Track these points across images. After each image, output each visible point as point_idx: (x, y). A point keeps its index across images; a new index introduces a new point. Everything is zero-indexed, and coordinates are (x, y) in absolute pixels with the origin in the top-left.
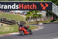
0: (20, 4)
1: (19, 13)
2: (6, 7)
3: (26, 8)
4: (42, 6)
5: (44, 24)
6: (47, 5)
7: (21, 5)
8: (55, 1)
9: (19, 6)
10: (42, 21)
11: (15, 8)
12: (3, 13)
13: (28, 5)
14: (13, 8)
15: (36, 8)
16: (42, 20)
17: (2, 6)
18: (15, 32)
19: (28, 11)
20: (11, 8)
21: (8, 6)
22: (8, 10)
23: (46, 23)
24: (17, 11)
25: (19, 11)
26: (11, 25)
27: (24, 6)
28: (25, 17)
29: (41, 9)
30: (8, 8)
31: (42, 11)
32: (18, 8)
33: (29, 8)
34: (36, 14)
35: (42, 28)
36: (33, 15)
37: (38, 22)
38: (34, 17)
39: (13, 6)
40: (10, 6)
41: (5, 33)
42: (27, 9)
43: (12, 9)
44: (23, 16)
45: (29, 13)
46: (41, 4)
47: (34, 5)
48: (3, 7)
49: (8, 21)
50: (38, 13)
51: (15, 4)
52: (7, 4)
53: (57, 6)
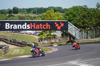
0: (31, 24)
1: (31, 34)
2: (15, 27)
3: (39, 28)
4: (57, 25)
5: (59, 45)
6: (62, 25)
7: (33, 25)
8: (72, 20)
9: (30, 26)
10: (56, 43)
11: (25, 28)
12: (13, 33)
13: (41, 25)
14: (24, 28)
15: (49, 28)
16: (57, 41)
17: (11, 26)
18: (26, 55)
19: (41, 31)
20: (21, 28)
21: (18, 25)
22: (19, 30)
23: (61, 45)
24: (28, 32)
25: (30, 31)
26: (21, 46)
27: (36, 26)
28: (37, 37)
29: (56, 29)
30: (18, 28)
31: (57, 31)
32: (29, 28)
33: (41, 28)
34: (50, 35)
35: (57, 50)
36: (47, 36)
37: (52, 43)
38: (48, 38)
39: (23, 25)
40: (20, 25)
41: (14, 56)
42: (40, 30)
43: (22, 30)
44: (35, 36)
45: (42, 34)
46: (56, 23)
47: (47, 25)
48: (13, 27)
49: (18, 43)
50: (52, 34)
51: (26, 24)
52: (17, 23)
53: (73, 26)
